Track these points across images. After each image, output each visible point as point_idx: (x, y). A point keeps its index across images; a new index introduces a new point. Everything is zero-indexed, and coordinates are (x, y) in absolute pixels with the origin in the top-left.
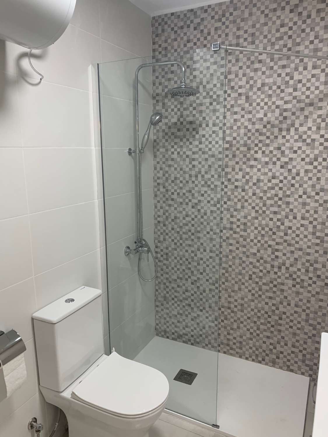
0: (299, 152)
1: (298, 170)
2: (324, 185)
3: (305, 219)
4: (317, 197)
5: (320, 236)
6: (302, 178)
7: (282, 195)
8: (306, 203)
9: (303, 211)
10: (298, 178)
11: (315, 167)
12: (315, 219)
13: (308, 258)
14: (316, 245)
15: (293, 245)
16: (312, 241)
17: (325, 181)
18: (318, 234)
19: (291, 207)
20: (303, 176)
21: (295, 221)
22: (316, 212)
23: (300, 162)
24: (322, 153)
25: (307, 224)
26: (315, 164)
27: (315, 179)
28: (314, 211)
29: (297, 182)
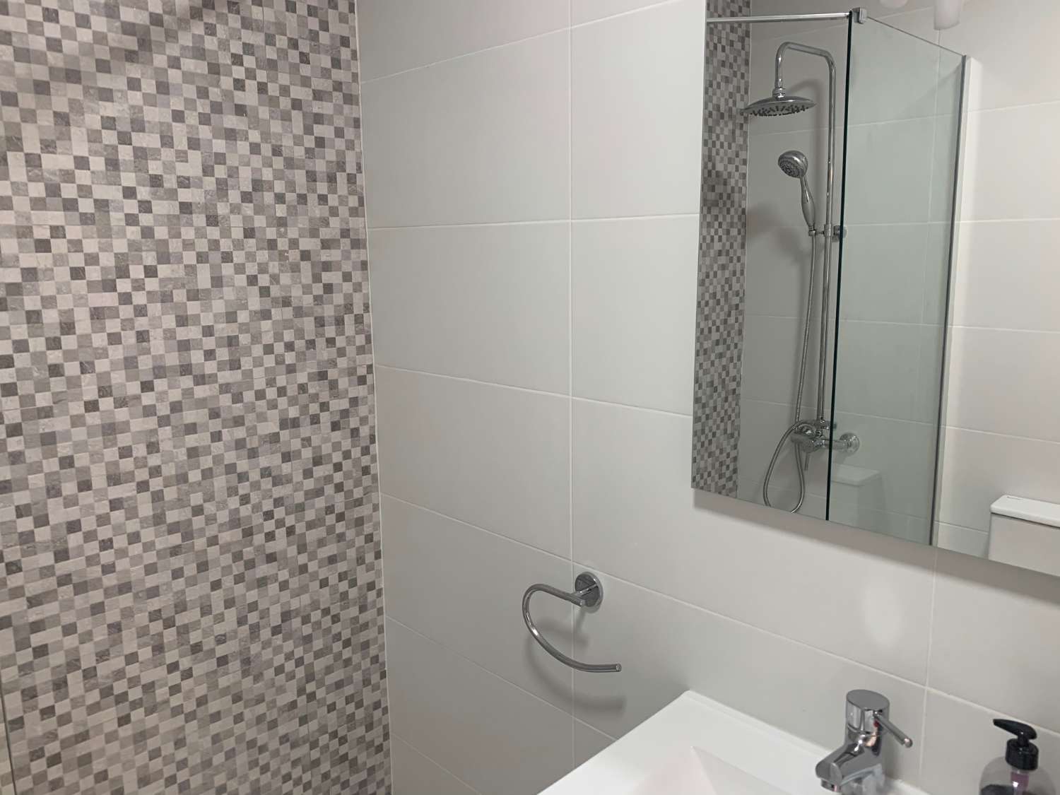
0: (59, 246)
1: (65, 312)
2: (162, 357)
3: (123, 478)
4: (148, 399)
5: (178, 522)
6: (85, 341)
7: (19, 411)
8: (114, 424)
9: (111, 454)
10: (69, 342)
11: (126, 299)
12: (155, 472)
13: (154, 604)
14: (172, 556)
15: (97, 584)
16: (159, 546)
17: (163, 341)
18: (172, 516)
19: (64, 449)
20: (89, 331)
21: (86, 498)
22: (153, 447)
23: (68, 284)
24: (139, 250)
25: (129, 494)
26: (124, 286)
27: (130, 338)
28: (148, 446)
29: (69, 356)
